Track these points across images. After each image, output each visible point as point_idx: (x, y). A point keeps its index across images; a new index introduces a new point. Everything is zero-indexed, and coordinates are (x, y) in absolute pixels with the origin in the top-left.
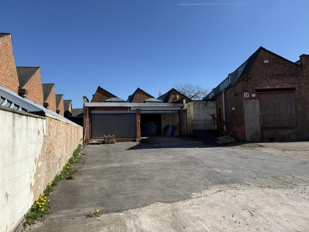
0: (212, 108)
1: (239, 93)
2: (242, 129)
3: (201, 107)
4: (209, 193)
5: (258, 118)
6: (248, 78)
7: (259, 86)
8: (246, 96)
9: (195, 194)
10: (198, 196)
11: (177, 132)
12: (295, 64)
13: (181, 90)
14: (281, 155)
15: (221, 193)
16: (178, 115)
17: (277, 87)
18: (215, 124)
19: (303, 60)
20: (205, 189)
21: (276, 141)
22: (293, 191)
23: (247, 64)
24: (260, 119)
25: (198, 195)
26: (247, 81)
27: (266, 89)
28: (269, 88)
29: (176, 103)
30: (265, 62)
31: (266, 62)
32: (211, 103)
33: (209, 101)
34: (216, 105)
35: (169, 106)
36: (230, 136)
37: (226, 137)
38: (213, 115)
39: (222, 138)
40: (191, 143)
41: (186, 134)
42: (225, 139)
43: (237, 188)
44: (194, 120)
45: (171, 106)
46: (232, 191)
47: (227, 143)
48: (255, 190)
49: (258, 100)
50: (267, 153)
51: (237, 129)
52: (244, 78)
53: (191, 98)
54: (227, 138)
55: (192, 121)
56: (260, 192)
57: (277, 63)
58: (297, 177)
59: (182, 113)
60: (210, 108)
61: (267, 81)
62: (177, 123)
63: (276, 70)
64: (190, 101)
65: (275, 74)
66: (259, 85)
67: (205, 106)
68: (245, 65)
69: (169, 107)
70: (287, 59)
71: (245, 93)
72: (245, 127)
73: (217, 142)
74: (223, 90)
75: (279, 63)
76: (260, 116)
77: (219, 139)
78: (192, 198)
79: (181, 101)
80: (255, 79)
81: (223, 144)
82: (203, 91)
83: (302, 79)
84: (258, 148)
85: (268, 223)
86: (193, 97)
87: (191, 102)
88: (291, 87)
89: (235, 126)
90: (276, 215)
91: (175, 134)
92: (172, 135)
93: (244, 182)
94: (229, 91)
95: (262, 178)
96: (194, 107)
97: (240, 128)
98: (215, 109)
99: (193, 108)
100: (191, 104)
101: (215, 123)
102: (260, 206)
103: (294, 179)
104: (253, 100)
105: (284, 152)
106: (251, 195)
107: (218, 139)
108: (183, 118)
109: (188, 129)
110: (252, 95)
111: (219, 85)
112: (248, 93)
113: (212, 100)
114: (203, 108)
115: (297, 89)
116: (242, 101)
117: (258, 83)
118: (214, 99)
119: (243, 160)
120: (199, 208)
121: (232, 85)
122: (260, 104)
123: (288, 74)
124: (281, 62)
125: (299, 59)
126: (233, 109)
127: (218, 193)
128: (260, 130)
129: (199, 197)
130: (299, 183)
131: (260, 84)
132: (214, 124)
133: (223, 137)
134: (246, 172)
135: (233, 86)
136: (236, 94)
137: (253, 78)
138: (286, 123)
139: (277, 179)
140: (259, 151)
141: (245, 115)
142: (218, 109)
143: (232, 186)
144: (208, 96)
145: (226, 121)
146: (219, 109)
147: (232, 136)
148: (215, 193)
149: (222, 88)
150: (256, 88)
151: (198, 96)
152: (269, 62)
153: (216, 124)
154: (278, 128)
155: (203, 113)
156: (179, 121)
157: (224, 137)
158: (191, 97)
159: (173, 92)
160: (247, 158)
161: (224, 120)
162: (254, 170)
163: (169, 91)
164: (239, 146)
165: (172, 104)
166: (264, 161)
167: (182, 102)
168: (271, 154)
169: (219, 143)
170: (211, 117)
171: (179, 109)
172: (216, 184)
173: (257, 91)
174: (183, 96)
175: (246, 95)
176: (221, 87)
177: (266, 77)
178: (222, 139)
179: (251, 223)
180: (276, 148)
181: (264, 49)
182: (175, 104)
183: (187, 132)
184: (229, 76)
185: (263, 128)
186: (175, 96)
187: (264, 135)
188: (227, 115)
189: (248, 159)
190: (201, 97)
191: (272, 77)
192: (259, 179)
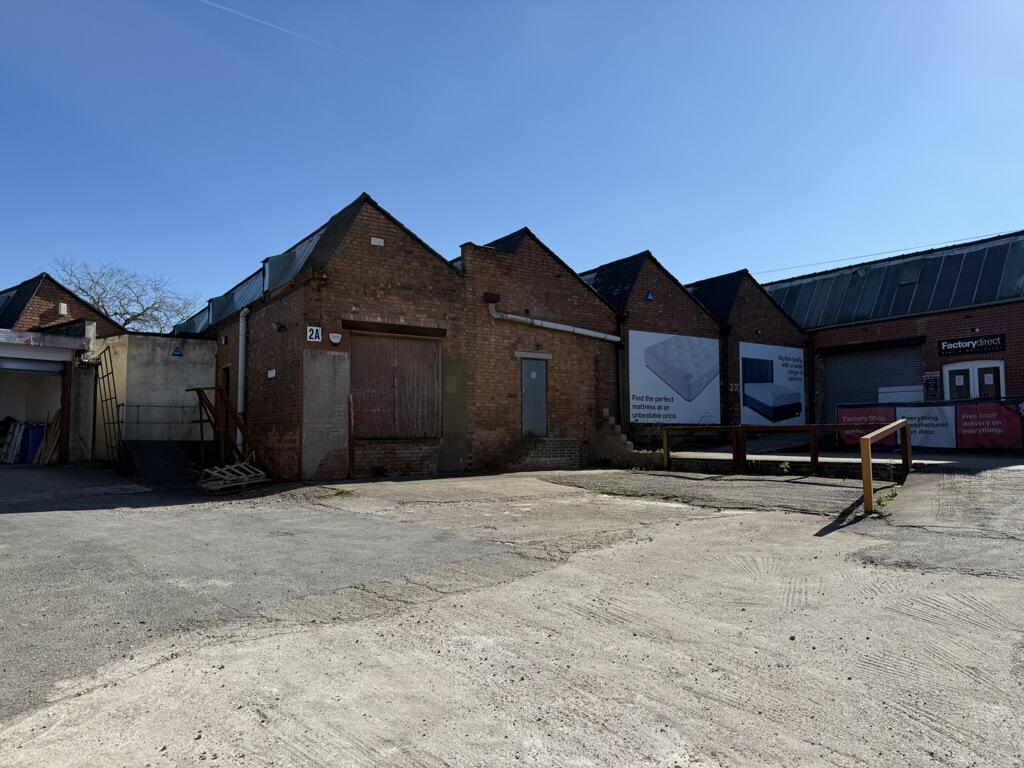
0: (202, 364)
1: (291, 325)
2: (295, 441)
3: (158, 359)
4: (128, 669)
5: (343, 407)
6: (323, 283)
7: (354, 312)
8: (313, 336)
9: (66, 684)
10: (76, 691)
11: (48, 450)
12: (450, 264)
13: (86, 284)
14: (393, 518)
15: (176, 664)
16: (59, 379)
17: (402, 321)
18: (205, 421)
19: (469, 258)
20: (114, 658)
21: (387, 476)
22: (399, 620)
23: (323, 237)
24: (349, 410)
25: (80, 684)
26: (319, 290)
27: (371, 323)
28: (379, 320)
29: (52, 333)
30: (373, 243)
31: (377, 242)
32: (197, 348)
33: (192, 341)
34: (216, 356)
35: (17, 341)
36: (251, 462)
37: (237, 468)
38: (200, 391)
39: (223, 470)
40: (105, 489)
41: (89, 456)
42: (233, 472)
43: (234, 639)
44: (129, 405)
45: (27, 343)
46: (214, 652)
47: (239, 487)
48: (291, 637)
49: (346, 355)
50: (355, 513)
51: (279, 442)
52: (309, 281)
53: (127, 321)
54: (242, 470)
55: (118, 406)
56: (306, 638)
57: (406, 252)
58: (417, 579)
59: (77, 374)
60: (194, 364)
61: (376, 299)
62: (53, 415)
63: (402, 272)
64: (117, 330)
65: (399, 284)
66: (354, 308)
67: (173, 355)
68: (316, 239)
69: (18, 345)
70: (432, 246)
71: (309, 328)
72: (301, 434)
73: (204, 486)
74: (242, 309)
75: (411, 252)
76: (349, 403)
77: (214, 473)
78: (46, 703)
79: (75, 329)
80: (342, 288)
81: (222, 490)
82: (176, 301)
83: (462, 309)
84: (336, 501)
85: (308, 734)
86: (135, 318)
87: (120, 334)
88: (436, 327)
89: (274, 430)
90: (336, 704)
91: (37, 455)
92: (24, 459)
93: (263, 613)
94: (263, 316)
95: (322, 593)
96: (131, 358)
97: (287, 438)
98: (213, 371)
99: (129, 360)
100: (119, 344)
101: (205, 417)
102: (297, 685)
103: (410, 585)
104: (333, 353)
105: (402, 508)
106: (274, 654)
107: (208, 475)
108: (78, 395)
109: (100, 434)
110: (331, 335)
111: (233, 289)
112: (320, 329)
113: (202, 339)
114: (167, 362)
115: (448, 333)
116: (301, 353)
117: (350, 300)
118: (210, 334)
119: (277, 541)
120: (70, 737)
121: (273, 295)
122: (353, 366)
123: (431, 288)
124: (416, 250)
125: (458, 254)
126: (272, 374)
127: (164, 665)
128: (347, 444)
129: (79, 695)
130: (418, 595)
131: (356, 305)
132: (201, 421)
133: (228, 467)
134: (277, 581)
135: (275, 299)
136: (281, 328)
137: (336, 283)
138: (417, 426)
139: (365, 593)
140: (332, 510)
141: (307, 396)
142: (221, 372)
143: (218, 632)
144: (191, 321)
145: (244, 414)
146: (227, 370)
147: (258, 463)
148: (151, 666)
149: (241, 301)
150: (344, 317)
151: (156, 319)
152: (385, 246)
153: (209, 421)
154: (395, 439)
155: (167, 379)
156: (60, 407)
157: (232, 468)
158: (128, 317)
159: (43, 286)
160: (292, 535)
161: (240, 409)
162: (304, 570)
163: (25, 284)
164: (277, 497)
165: (31, 336)
166: (342, 540)
167: (82, 334)
168: (366, 517)
169: (213, 488)
170: (192, 399)
171: (67, 357)
172: (163, 633)
173: (347, 325)
174: (88, 312)
175: (313, 333)
176: (237, 297)
177: (372, 287)
178: (224, 474)
179: (256, 746)
180: (384, 497)
181: (374, 204)
182: (48, 338)
183: (93, 450)
184: (267, 265)
185: (355, 440)
186: (51, 306)
187: (357, 461)
188: (251, 395)
189: (293, 538)
190: (169, 323)
191: (390, 290)
192: (312, 598)
